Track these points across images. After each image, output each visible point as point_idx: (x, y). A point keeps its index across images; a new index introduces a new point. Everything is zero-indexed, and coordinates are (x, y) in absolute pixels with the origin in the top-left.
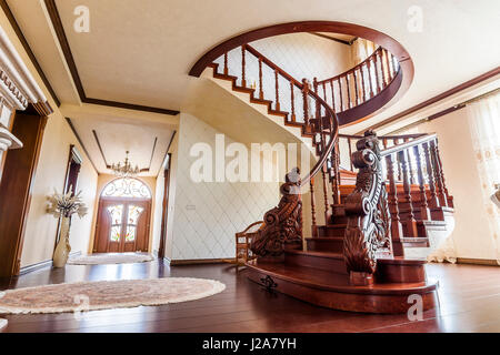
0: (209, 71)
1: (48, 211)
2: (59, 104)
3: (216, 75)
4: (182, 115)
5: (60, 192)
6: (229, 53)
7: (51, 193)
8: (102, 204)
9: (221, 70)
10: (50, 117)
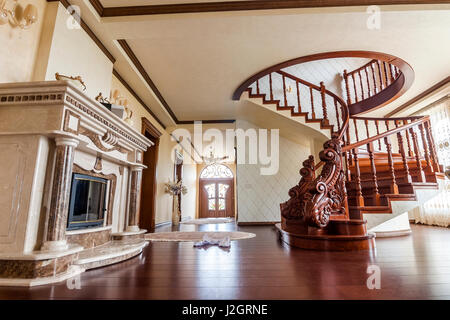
0: (245, 95)
1: (166, 192)
2: (165, 128)
3: (251, 96)
4: (237, 122)
5: (172, 180)
6: (259, 81)
7: (167, 181)
8: (201, 184)
9: (254, 92)
10: (161, 138)
